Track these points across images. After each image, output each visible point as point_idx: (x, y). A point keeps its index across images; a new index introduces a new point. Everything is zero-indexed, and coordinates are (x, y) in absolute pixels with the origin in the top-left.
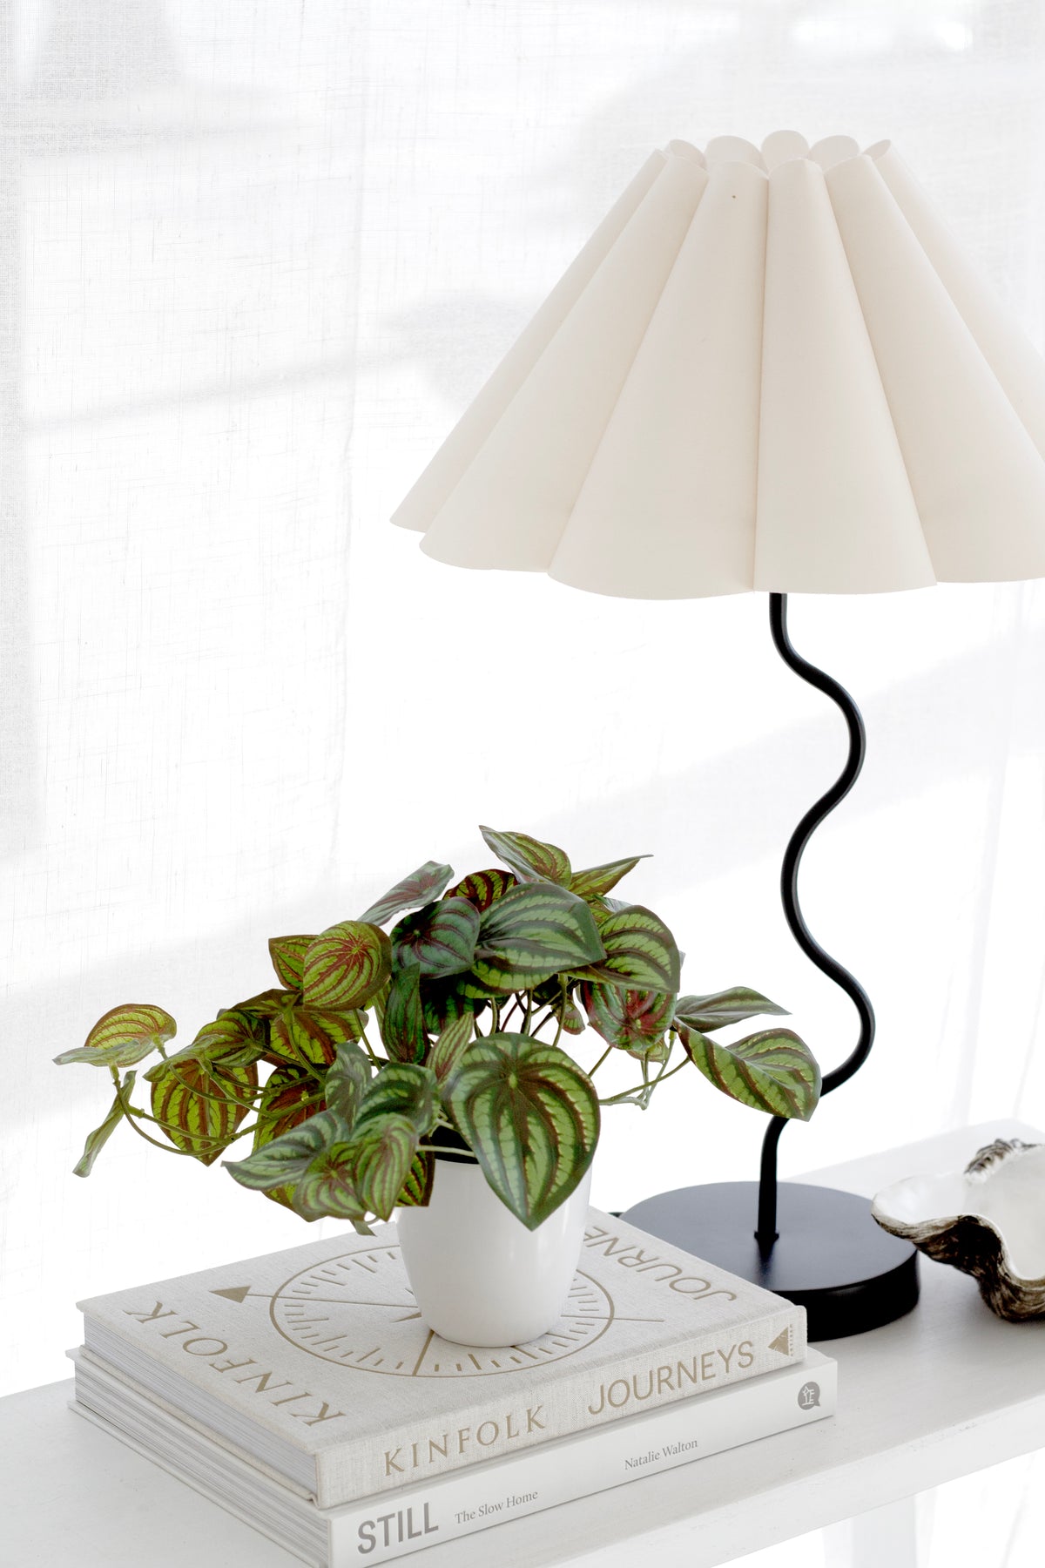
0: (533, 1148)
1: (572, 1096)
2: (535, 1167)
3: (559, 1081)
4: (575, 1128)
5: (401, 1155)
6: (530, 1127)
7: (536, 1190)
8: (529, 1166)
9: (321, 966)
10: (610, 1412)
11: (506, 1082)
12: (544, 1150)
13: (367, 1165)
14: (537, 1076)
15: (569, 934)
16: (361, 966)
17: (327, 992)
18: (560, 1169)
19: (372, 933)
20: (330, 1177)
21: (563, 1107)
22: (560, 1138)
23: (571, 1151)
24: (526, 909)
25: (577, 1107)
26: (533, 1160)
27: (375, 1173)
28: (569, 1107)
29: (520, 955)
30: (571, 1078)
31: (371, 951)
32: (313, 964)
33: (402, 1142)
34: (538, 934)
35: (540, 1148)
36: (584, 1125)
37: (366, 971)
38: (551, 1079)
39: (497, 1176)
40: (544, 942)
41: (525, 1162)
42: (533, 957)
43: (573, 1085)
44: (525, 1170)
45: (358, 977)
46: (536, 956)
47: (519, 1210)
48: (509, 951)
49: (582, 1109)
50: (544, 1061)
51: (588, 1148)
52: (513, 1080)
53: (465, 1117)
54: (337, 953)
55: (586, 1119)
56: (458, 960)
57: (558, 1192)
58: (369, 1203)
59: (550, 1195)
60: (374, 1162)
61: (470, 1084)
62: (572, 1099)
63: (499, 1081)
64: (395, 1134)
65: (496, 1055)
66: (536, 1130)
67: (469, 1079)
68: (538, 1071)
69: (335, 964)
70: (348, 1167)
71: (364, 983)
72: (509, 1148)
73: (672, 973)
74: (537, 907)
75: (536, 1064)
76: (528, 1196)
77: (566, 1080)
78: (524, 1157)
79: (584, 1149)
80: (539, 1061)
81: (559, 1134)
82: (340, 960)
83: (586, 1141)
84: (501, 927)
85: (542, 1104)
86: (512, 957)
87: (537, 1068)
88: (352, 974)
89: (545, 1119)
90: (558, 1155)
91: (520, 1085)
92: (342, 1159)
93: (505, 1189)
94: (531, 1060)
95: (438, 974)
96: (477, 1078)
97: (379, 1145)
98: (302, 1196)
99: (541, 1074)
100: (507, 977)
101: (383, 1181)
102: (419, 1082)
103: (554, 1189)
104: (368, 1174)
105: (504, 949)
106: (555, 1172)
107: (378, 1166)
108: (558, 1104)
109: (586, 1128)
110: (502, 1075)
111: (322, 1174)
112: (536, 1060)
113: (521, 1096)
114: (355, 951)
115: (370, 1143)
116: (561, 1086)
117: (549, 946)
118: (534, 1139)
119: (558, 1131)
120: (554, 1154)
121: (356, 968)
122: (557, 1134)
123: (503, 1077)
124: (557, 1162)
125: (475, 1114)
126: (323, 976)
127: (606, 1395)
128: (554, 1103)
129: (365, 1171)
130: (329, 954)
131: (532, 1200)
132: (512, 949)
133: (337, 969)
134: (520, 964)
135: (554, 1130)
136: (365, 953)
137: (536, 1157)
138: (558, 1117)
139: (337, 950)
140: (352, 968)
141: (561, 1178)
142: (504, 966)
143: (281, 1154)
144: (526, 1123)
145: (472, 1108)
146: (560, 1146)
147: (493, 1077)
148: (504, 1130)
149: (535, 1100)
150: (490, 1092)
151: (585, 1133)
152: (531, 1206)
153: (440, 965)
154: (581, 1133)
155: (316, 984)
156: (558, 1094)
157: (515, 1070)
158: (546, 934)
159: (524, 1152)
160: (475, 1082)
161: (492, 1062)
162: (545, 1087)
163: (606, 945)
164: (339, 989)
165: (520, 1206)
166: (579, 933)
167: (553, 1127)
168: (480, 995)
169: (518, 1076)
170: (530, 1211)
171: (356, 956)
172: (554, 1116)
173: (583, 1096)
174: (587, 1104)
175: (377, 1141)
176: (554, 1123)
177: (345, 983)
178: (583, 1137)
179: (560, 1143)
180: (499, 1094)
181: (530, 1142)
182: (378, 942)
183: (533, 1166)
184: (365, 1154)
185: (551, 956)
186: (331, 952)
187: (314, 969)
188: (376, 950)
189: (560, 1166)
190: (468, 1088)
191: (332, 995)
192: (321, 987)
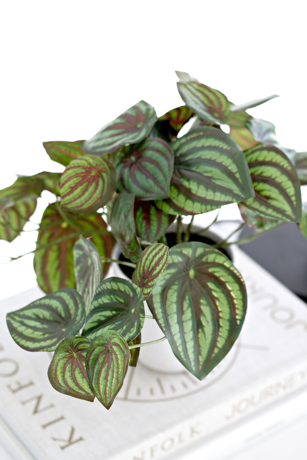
0: (204, 323)
1: (230, 286)
2: (205, 336)
3: (222, 276)
4: (230, 308)
5: (118, 368)
6: (202, 307)
7: (205, 352)
8: (200, 335)
9: (71, 183)
10: (238, 416)
11: (188, 274)
12: (211, 323)
13: (96, 360)
14: (208, 271)
15: (231, 175)
16: (97, 185)
17: (75, 199)
18: (220, 336)
19: (104, 163)
20: (72, 357)
21: (223, 293)
22: (221, 315)
23: (227, 324)
24: (203, 148)
25: (233, 294)
26: (203, 331)
27: (101, 368)
28: (227, 293)
29: (198, 187)
30: (229, 275)
31: (104, 175)
32: (66, 181)
33: (119, 357)
34: (211, 172)
35: (208, 322)
36: (237, 306)
37: (100, 188)
38: (217, 274)
39: (180, 349)
40: (215, 179)
41: (198, 332)
42: (207, 190)
43: (230, 279)
44: (198, 338)
45: (95, 191)
46: (209, 190)
47: (194, 369)
48: (192, 182)
49: (236, 295)
50: (212, 261)
51: (238, 322)
52: (192, 273)
53: (161, 308)
54: (82, 175)
55: (238, 303)
56: (159, 189)
57: (218, 352)
58: (97, 392)
59: (213, 355)
60: (101, 360)
61: (165, 279)
62: (230, 288)
63: (184, 274)
64: (115, 348)
65: (182, 258)
66: (206, 309)
67: (164, 276)
68: (208, 268)
69: (80, 181)
70: (84, 354)
71: (99, 196)
72: (189, 326)
73: (297, 203)
74: (210, 148)
75: (207, 263)
76: (200, 357)
77: (226, 276)
78: (198, 329)
79: (236, 323)
80: (209, 261)
81: (220, 312)
82: (83, 179)
83: (237, 317)
84: (188, 158)
85: (211, 290)
86: (193, 187)
87: (207, 266)
88: (91, 189)
89: (212, 300)
90: (219, 326)
91: (196, 276)
92: (81, 347)
93: (185, 357)
94: (204, 260)
95: (146, 198)
96: (169, 274)
97: (104, 348)
98: (54, 372)
99: (210, 270)
100: (189, 202)
101: (106, 378)
102: (132, 294)
103: (216, 351)
104: (97, 367)
105: (188, 180)
106: (217, 338)
107: (103, 364)
108: (220, 291)
109: (238, 309)
110: (185, 270)
111: (68, 353)
112: (207, 259)
113: (196, 284)
114: (93, 173)
115: (99, 346)
116: (223, 279)
117: (218, 182)
118: (204, 316)
119: (220, 309)
120: (217, 326)
121: (94, 184)
122: (219, 312)
123: (186, 270)
124: (219, 331)
125: (168, 303)
126: (73, 189)
127: (236, 409)
128: (217, 290)
129: (95, 364)
130: (77, 175)
131: (202, 359)
132: (194, 181)
133: (81, 185)
134: (199, 194)
135: (217, 309)
136: (99, 175)
137: (205, 329)
138: (220, 299)
139: (82, 173)
140: (91, 185)
141: (221, 343)
142: (189, 194)
143: (44, 316)
144: (200, 304)
145: (166, 298)
146: (221, 320)
147: (178, 273)
148: (185, 312)
149: (206, 287)
150: (177, 283)
151: (237, 312)
152: (201, 363)
153: (147, 191)
154: (235, 312)
155: (68, 194)
156: (221, 284)
157: (193, 266)
158: (216, 172)
159: (198, 326)
160: (168, 277)
161: (179, 263)
162: (212, 278)
163: (253, 170)
164: (83, 198)
165: (194, 366)
166: (238, 176)
167: (216, 306)
168: (172, 212)
169: (195, 270)
170: (200, 367)
171: (94, 176)
172: (217, 299)
173: (236, 287)
174: (239, 293)
175: (103, 345)
176: (218, 303)
177: (87, 194)
178: (236, 314)
179: (220, 317)
180: (183, 284)
181: (202, 319)
182: (108, 169)
183: (203, 335)
184: (95, 352)
185: (219, 191)
186: (77, 174)
187: (67, 185)
188: (107, 174)
189: (220, 334)
190: (163, 283)
191: (78, 202)
192: (72, 196)
